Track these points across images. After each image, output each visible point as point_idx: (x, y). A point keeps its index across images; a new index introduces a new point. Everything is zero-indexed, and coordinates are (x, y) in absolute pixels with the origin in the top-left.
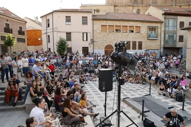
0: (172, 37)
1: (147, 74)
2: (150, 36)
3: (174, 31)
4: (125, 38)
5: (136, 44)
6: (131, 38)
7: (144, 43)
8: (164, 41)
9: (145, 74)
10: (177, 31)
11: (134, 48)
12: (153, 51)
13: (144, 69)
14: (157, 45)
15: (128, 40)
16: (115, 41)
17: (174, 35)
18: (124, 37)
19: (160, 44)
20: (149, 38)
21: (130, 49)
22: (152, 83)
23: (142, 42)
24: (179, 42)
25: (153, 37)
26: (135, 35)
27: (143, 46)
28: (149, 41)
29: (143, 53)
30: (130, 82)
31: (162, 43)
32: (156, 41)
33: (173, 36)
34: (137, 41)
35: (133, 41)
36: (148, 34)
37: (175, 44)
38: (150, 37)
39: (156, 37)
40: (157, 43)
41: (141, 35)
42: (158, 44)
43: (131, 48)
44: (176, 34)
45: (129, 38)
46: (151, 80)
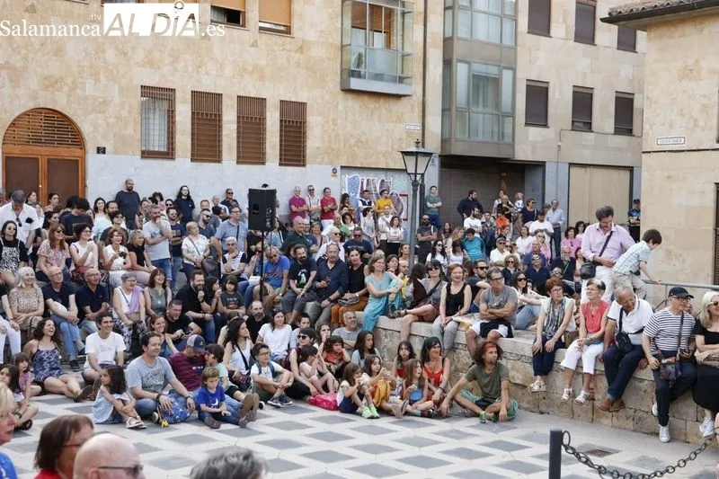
0: (490, 89)
1: (502, 329)
2: (362, 70)
3: (500, 46)
4: (180, 66)
5: (261, 122)
6: (228, 71)
7: (319, 119)
8: (443, 110)
9: (485, 329)
10: (519, 48)
11: (251, 152)
12: (377, 179)
13: (461, 294)
14: (401, 139)
15: (208, 86)
16: (97, 80)
17: (500, 74)
18: (175, 60)
19: (419, 128)
20: (355, 84)
21: (219, 161)
22: (580, 398)
23: (303, 105)
24: (527, 124)
25: (378, 77)
26: (255, 45)
27: (313, 142)
28: (352, 103)
29: (311, 191)
30: (383, 411)
31: (434, 124)
32: (395, 106)
33: (496, 82)
34: (274, 94)
35: (239, 97)
36: (342, 47)
37: (508, 139)
38: (358, 75)
39: (401, 80)
40: (400, 120)
41: (301, 50)
42: (409, 133)
43: (230, 148)
44: (514, 70)
45: (211, 67)
46: (559, 380)
